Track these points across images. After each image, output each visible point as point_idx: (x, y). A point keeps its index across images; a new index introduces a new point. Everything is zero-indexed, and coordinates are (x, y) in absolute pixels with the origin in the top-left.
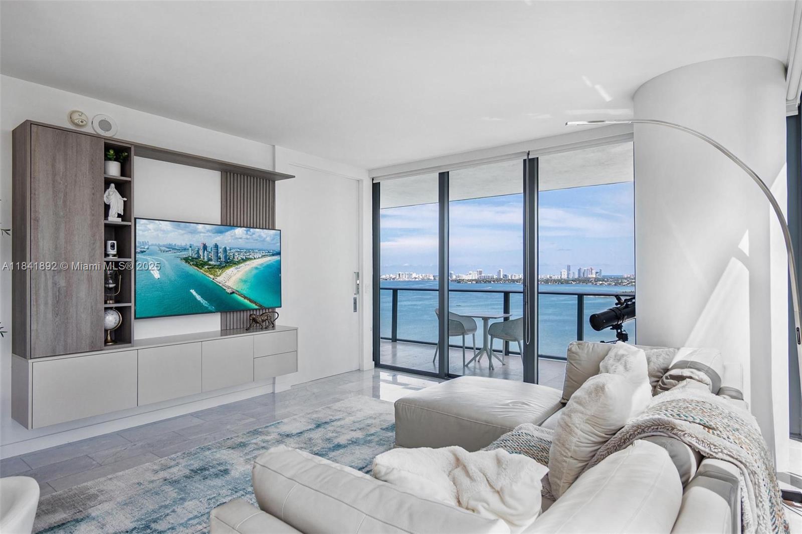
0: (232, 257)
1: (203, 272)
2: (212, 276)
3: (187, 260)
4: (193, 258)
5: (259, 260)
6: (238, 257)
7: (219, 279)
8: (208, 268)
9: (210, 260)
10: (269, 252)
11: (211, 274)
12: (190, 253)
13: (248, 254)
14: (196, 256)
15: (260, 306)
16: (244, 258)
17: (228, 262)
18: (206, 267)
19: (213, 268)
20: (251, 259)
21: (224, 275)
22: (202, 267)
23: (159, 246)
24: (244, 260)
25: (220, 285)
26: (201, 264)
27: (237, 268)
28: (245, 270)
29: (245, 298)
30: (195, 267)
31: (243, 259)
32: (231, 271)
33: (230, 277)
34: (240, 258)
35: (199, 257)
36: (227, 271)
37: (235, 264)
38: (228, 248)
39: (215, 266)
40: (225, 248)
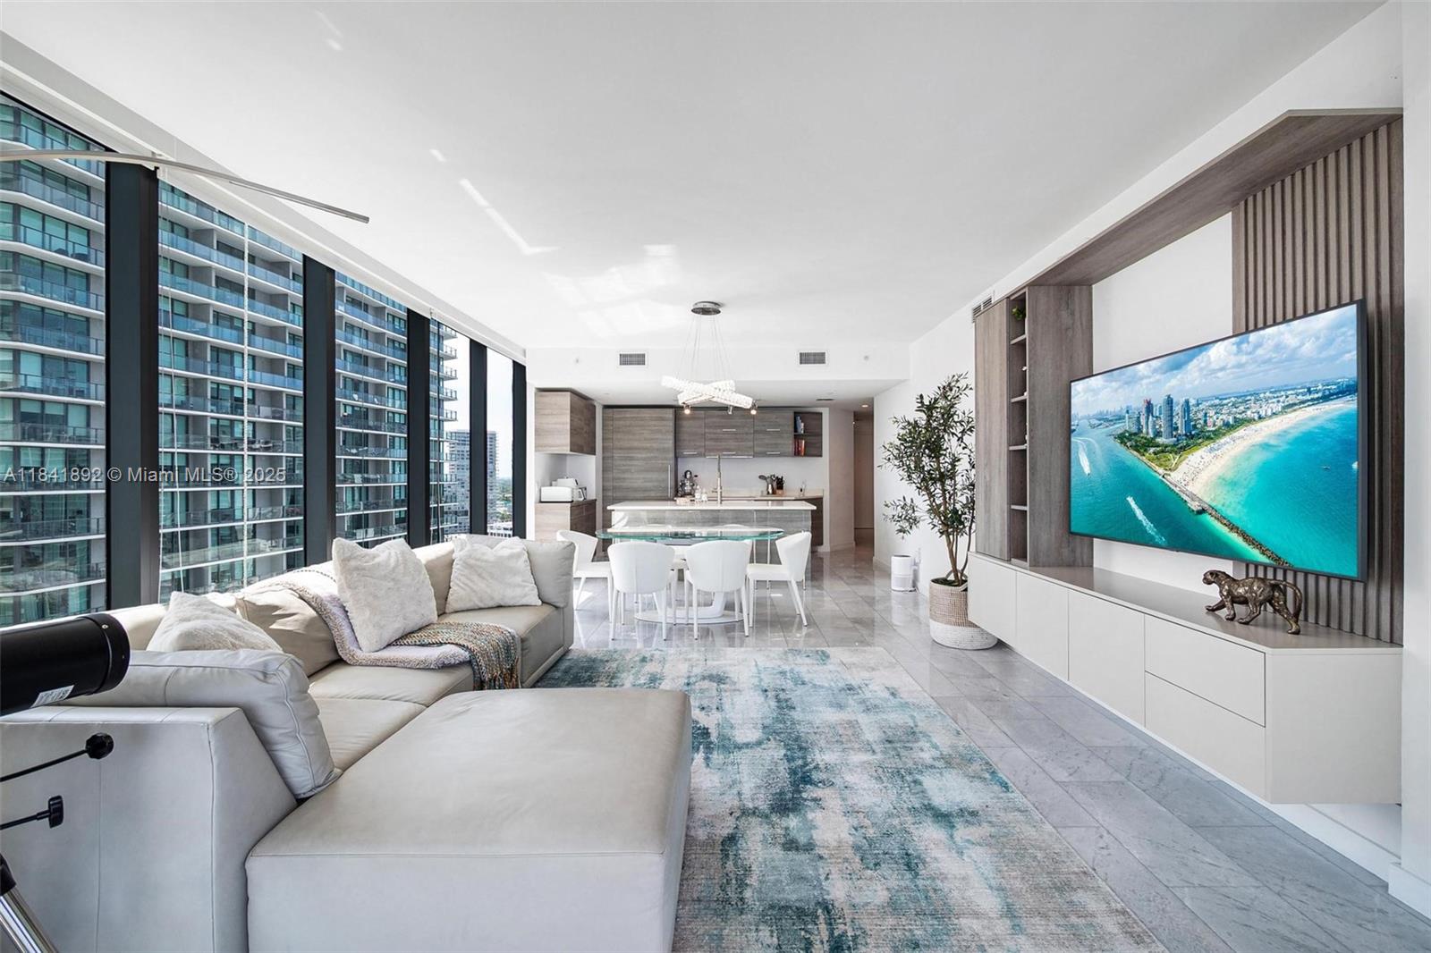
0: (1202, 422)
1: (1146, 461)
2: (1161, 470)
3: (1122, 438)
4: (1131, 435)
5: (1275, 420)
6: (1215, 420)
7: (1175, 477)
8: (1155, 453)
9: (1158, 434)
10: (1309, 391)
11: (1160, 465)
12: (1127, 426)
13: (1242, 408)
14: (1134, 430)
15: (1278, 559)
16: (1231, 422)
17: (1192, 437)
18: (1152, 450)
19: (1163, 452)
20: (1251, 421)
21: (1183, 467)
22: (1146, 450)
23: (1089, 418)
24: (1229, 427)
25: (1177, 490)
26: (1144, 445)
27: (1212, 450)
28: (1233, 453)
29: (1233, 528)
30: (1135, 453)
31: (1227, 424)
32: (1199, 456)
33: (1197, 472)
34: (1219, 423)
35: (1140, 430)
36: (1190, 457)
37: (1209, 438)
38: (1192, 402)
39: (1166, 447)
40: (1187, 402)
